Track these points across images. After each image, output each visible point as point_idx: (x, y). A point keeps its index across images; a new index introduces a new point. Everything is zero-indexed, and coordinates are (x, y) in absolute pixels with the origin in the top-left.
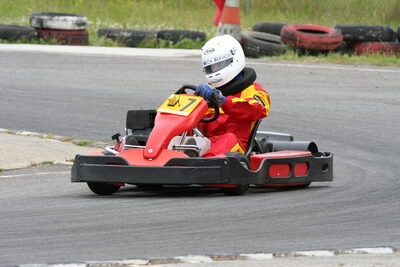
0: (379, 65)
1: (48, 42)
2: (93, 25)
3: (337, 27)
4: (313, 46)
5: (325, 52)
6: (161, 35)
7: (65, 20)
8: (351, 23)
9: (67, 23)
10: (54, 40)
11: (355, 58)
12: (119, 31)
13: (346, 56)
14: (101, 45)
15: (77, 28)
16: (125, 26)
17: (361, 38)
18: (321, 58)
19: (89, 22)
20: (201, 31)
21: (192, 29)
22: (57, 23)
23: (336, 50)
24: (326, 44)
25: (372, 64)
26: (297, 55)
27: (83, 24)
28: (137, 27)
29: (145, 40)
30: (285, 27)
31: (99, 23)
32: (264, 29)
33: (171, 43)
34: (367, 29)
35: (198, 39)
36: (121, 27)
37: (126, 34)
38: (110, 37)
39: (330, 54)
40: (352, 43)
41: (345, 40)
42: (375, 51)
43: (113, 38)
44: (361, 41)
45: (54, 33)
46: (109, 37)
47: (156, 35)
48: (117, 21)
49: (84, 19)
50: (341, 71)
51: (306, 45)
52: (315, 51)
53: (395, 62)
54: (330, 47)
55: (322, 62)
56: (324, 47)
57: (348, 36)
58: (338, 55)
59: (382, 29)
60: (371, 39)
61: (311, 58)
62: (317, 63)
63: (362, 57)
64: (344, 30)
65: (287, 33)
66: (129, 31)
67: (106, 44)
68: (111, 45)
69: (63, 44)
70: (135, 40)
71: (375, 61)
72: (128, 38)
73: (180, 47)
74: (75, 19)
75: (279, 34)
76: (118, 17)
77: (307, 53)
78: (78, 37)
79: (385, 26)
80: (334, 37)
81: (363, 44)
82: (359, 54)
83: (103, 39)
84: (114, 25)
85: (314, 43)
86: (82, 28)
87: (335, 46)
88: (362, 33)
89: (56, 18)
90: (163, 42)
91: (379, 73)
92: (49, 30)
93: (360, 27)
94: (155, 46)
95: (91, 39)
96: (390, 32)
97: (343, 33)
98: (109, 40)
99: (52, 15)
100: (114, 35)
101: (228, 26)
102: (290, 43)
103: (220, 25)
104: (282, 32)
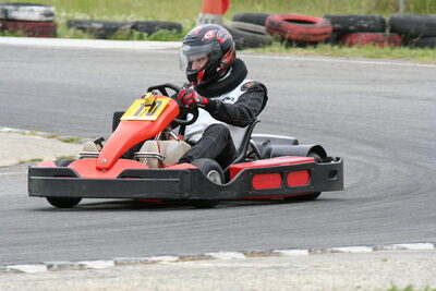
0: (372, 57)
1: (13, 33)
2: (61, 18)
3: (326, 17)
4: (300, 37)
5: (314, 44)
6: (135, 27)
7: (32, 11)
9: (33, 14)
10: (20, 32)
11: (345, 50)
13: (336, 47)
14: (71, 38)
15: (44, 19)
16: (92, 16)
17: (352, 28)
18: (310, 50)
19: (56, 13)
22: (23, 14)
23: (326, 41)
24: (314, 35)
25: (365, 57)
26: (283, 47)
27: (51, 14)
28: (106, 18)
29: (119, 32)
30: (270, 17)
31: (63, 14)
32: (245, 19)
33: (145, 34)
34: (358, 18)
35: (175, 31)
36: (88, 18)
37: (98, 26)
38: (81, 28)
39: (321, 46)
40: (342, 34)
41: (335, 31)
42: (368, 42)
43: (83, 29)
44: (352, 32)
45: (21, 25)
46: (79, 28)
47: (129, 26)
48: (83, 12)
49: (52, 9)
50: (333, 64)
51: (294, 37)
52: (303, 43)
53: (389, 54)
54: (318, 38)
55: (311, 54)
56: (312, 38)
57: (337, 26)
58: (328, 46)
59: (374, 18)
60: (362, 30)
61: (299, 49)
62: (306, 55)
63: (355, 49)
64: (334, 20)
65: (272, 23)
66: (99, 22)
67: (75, 37)
68: (81, 38)
69: (29, 36)
70: (108, 32)
71: (368, 52)
72: (100, 30)
73: (155, 39)
74: (42, 9)
75: (263, 24)
77: (295, 45)
78: (45, 29)
79: (377, 15)
80: (322, 27)
81: (354, 35)
82: (351, 45)
83: (72, 31)
84: (79, 16)
85: (301, 34)
86: (50, 18)
87: (324, 37)
88: (353, 23)
89: (22, 8)
90: (136, 33)
91: (374, 66)
92: (15, 21)
93: (351, 17)
94: (129, 37)
95: (59, 30)
96: (383, 21)
97: (333, 23)
98: (79, 32)
99: (18, 5)
100: (85, 26)
101: (210, 16)
102: (276, 34)
103: (201, 15)
104: (267, 22)
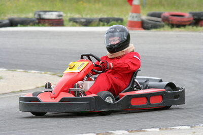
1: (43, 25)
2: (66, 16)
3: (190, 13)
4: (178, 23)
5: (184, 26)
6: (101, 20)
7: (52, 14)
8: (197, 11)
9: (53, 16)
10: (47, 24)
11: (199, 28)
12: (79, 19)
13: (195, 27)
14: (71, 26)
15: (58, 18)
16: (82, 16)
17: (202, 18)
18: (182, 29)
19: (64, 15)
20: (121, 17)
21: (116, 16)
22: (48, 16)
23: (190, 25)
24: (185, 22)
26: (170, 28)
27: (61, 16)
28: (88, 17)
29: (93, 23)
30: (163, 14)
31: (69, 15)
32: (153, 15)
33: (106, 24)
35: (119, 22)
36: (80, 17)
37: (83, 20)
38: (75, 22)
39: (187, 27)
40: (197, 21)
41: (194, 19)
43: (76, 22)
45: (47, 21)
47: (98, 20)
48: (78, 14)
49: (61, 13)
51: (174, 23)
52: (179, 25)
54: (187, 23)
55: (183, 31)
56: (183, 23)
57: (195, 17)
58: (191, 27)
61: (177, 29)
62: (180, 31)
64: (194, 14)
65: (164, 17)
66: (84, 19)
67: (73, 26)
68: (75, 26)
69: (51, 26)
70: (88, 23)
72: (84, 22)
74: (56, 13)
75: (160, 17)
76: (79, 12)
77: (175, 26)
78: (58, 22)
80: (188, 18)
82: (201, 26)
83: (71, 23)
84: (76, 16)
85: (178, 21)
86: (61, 18)
87: (189, 23)
89: (47, 13)
90: (101, 23)
92: (44, 20)
93: (202, 13)
94: (98, 25)
95: (65, 23)
97: (193, 16)
98: (75, 24)
99: (45, 12)
100: (77, 20)
101: (134, 15)
102: (166, 22)
103: (130, 14)
104: (162, 16)
